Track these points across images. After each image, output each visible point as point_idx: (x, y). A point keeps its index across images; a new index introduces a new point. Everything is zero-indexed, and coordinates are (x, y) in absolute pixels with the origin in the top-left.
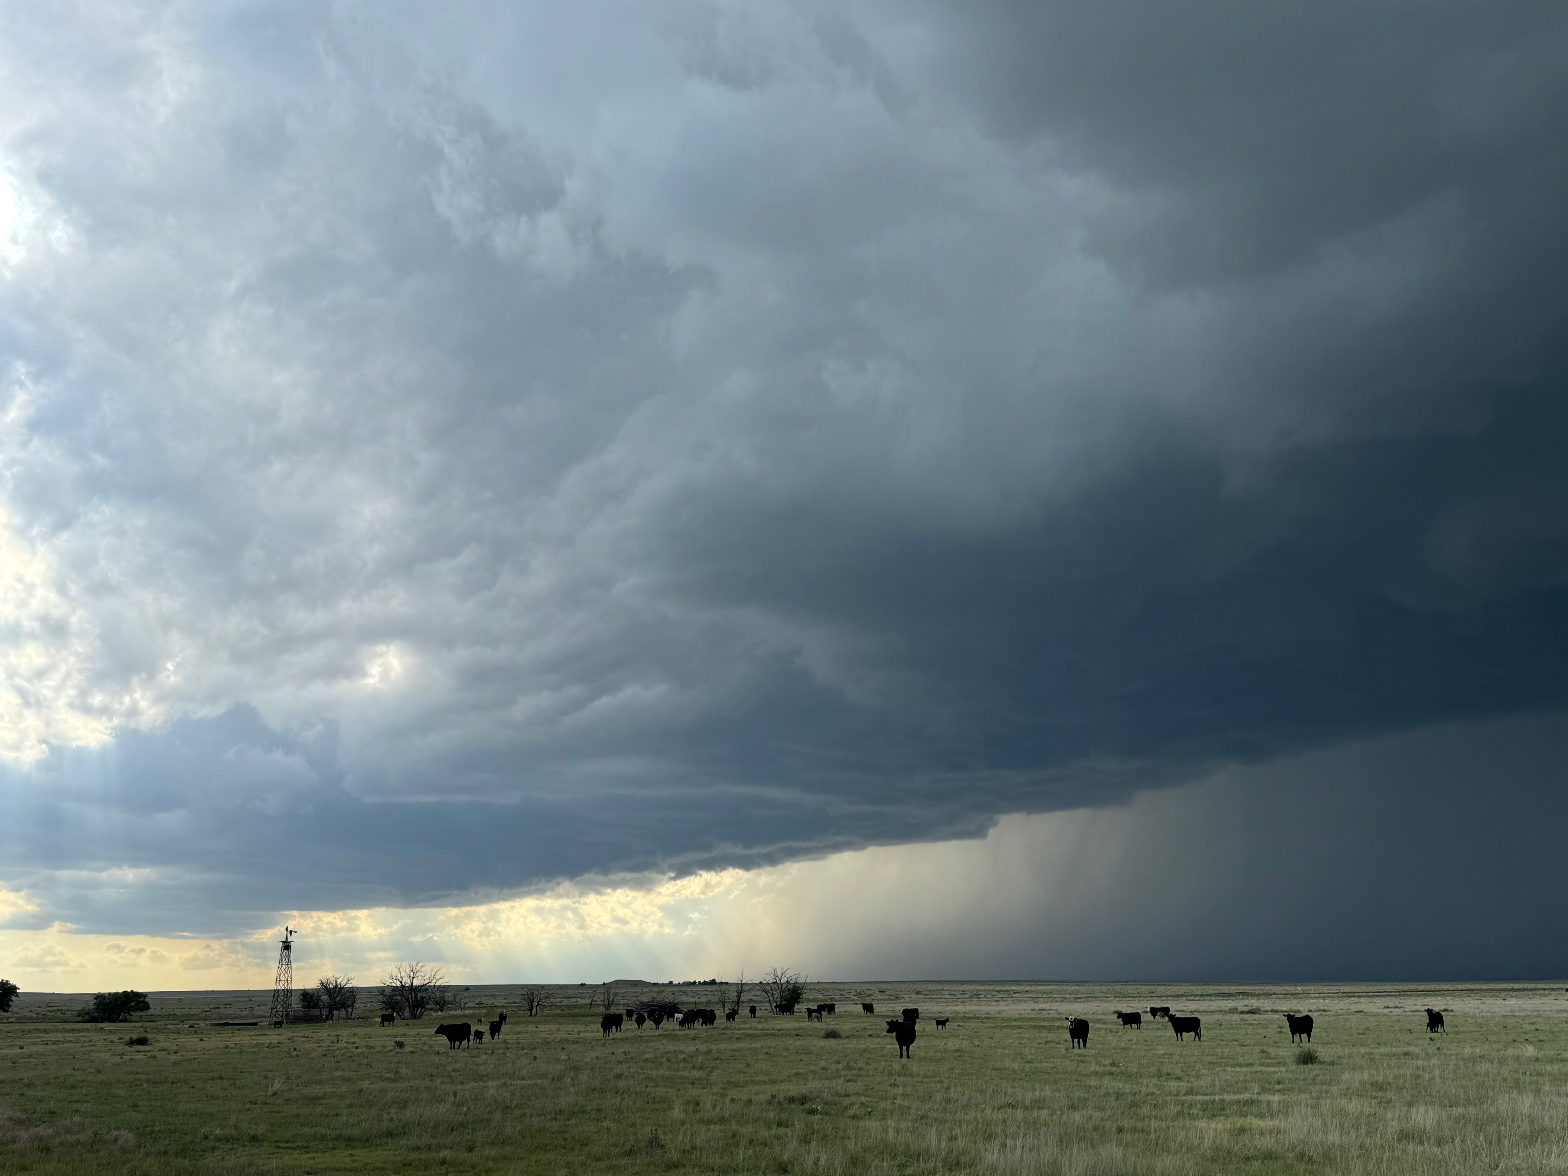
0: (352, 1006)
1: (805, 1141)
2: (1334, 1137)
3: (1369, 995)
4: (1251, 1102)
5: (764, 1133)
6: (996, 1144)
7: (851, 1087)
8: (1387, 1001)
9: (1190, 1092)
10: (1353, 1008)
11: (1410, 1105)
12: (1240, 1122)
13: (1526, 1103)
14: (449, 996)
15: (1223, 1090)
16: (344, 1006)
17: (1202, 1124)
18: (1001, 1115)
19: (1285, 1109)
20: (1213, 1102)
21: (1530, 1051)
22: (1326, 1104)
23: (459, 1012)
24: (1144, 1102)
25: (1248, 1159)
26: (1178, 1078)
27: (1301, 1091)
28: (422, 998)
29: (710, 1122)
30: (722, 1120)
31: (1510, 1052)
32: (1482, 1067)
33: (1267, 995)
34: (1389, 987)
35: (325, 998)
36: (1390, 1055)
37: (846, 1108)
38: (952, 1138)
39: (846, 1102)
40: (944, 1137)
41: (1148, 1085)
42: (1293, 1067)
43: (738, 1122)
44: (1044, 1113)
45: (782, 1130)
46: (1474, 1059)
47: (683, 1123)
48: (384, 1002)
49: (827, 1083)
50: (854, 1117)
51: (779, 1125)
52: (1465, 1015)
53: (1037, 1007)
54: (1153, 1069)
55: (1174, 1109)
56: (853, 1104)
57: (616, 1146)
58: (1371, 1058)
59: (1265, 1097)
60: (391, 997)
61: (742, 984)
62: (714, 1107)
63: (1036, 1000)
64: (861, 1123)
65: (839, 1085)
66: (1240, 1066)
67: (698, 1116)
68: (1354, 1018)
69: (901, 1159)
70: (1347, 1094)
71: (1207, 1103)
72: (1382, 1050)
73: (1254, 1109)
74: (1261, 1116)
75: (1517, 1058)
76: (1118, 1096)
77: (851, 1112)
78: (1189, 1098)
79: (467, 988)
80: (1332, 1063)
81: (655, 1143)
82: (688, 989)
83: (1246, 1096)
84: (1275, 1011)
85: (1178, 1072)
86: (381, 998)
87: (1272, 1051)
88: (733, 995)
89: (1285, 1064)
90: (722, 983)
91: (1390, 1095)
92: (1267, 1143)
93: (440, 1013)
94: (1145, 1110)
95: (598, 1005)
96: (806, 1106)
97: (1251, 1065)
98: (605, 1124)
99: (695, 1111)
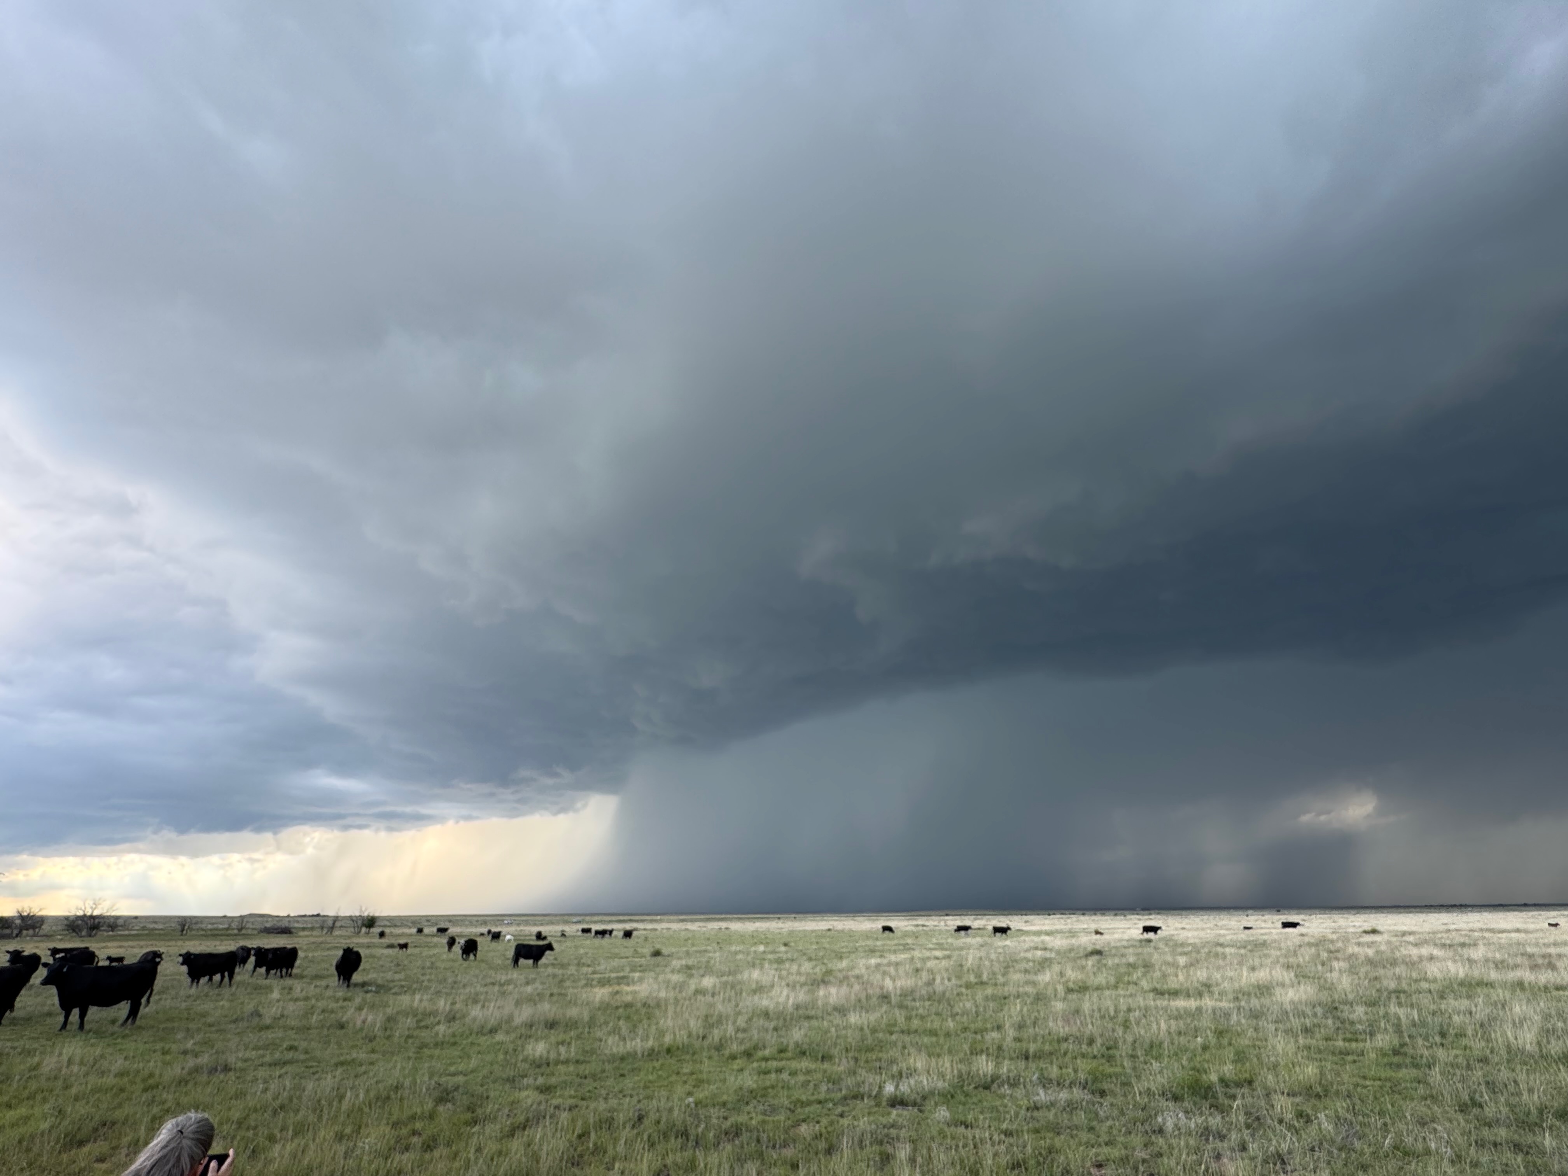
0: (40, 927)
1: (360, 1009)
2: (663, 994)
3: (692, 921)
4: (623, 978)
5: (333, 1005)
6: (479, 1006)
7: (397, 977)
8: (701, 924)
9: (594, 973)
10: (684, 927)
11: (703, 976)
12: (616, 988)
13: (756, 974)
14: (120, 922)
15: (611, 971)
16: (33, 927)
17: (596, 990)
18: (485, 989)
19: (641, 980)
20: (604, 978)
21: (761, 948)
22: (661, 978)
23: (127, 932)
24: (568, 979)
25: (617, 1008)
26: (589, 966)
27: (650, 971)
28: (99, 923)
29: (297, 1000)
30: (307, 999)
31: (753, 949)
32: (740, 956)
33: (643, 921)
34: (702, 917)
35: (18, 922)
36: (697, 952)
37: (390, 989)
38: (453, 1004)
39: (392, 985)
40: (449, 1003)
41: (572, 970)
42: (649, 958)
43: (317, 1000)
44: (511, 987)
45: (345, 1004)
46: (736, 953)
47: (278, 1001)
48: (66, 925)
49: (382, 975)
50: (395, 994)
51: (345, 1000)
52: (736, 931)
53: (518, 929)
54: (576, 962)
55: (583, 982)
56: (395, 986)
57: (226, 1016)
58: (688, 953)
59: (631, 975)
60: (73, 921)
61: (337, 917)
62: (302, 991)
63: (518, 925)
64: (399, 997)
65: (389, 975)
66: (622, 958)
67: (290, 997)
68: (683, 933)
69: (420, 1017)
70: (673, 972)
71: (600, 978)
72: (695, 948)
73: (625, 981)
74: (628, 984)
75: (755, 952)
76: (554, 976)
77: (393, 991)
78: (592, 976)
79: (136, 918)
80: (669, 956)
81: (257, 1014)
82: (299, 919)
83: (622, 974)
84: (645, 929)
85: (589, 962)
86: (65, 922)
87: (639, 950)
88: (330, 923)
89: (645, 957)
90: (324, 916)
91: (694, 972)
92: (629, 998)
93: (111, 933)
94: (568, 983)
95: (233, 929)
96: (365, 988)
97: (627, 958)
98: (221, 1003)
99: (289, 993)
